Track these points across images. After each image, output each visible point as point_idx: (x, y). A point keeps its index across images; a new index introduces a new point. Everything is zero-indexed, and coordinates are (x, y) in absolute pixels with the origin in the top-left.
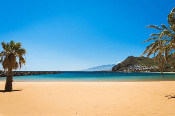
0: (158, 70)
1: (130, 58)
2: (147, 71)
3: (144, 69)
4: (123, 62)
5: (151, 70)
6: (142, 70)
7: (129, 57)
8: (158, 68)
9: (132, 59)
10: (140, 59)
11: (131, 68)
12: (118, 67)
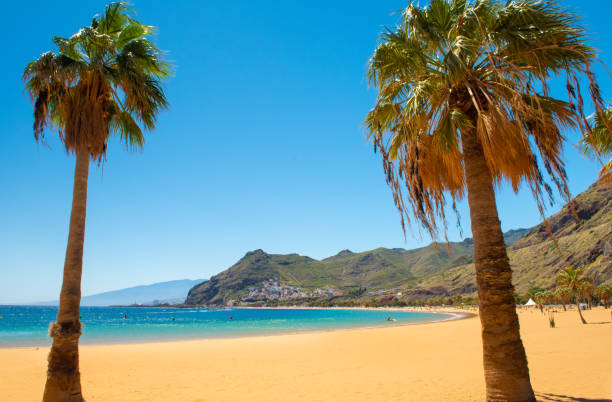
1: (253, 259)
3: (295, 295)
4: (230, 273)
5: (313, 301)
7: (249, 254)
9: (258, 261)
10: (286, 264)
11: (253, 294)
12: (208, 291)
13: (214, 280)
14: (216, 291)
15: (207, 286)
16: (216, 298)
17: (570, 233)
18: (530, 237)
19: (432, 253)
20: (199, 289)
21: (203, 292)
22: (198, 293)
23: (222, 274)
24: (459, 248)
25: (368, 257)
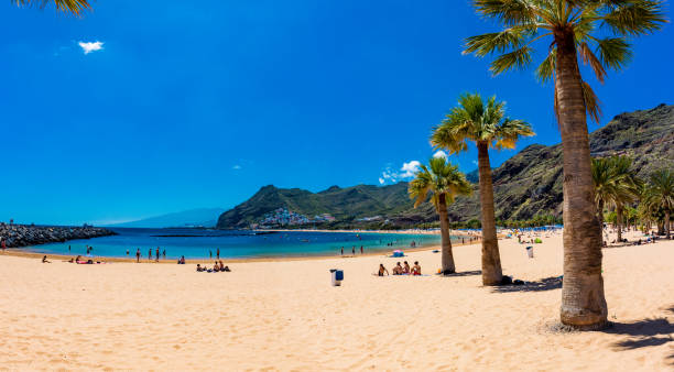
0: (332, 226)
1: (267, 192)
2: (310, 228)
3: (300, 221)
4: (249, 203)
5: (319, 225)
6: (297, 226)
7: (263, 189)
8: (331, 220)
9: (270, 194)
10: (290, 196)
11: (269, 219)
12: (233, 217)
13: (237, 209)
14: (240, 217)
15: (231, 214)
16: (241, 222)
21: (230, 218)
22: (226, 218)
23: (243, 204)
25: (353, 192)
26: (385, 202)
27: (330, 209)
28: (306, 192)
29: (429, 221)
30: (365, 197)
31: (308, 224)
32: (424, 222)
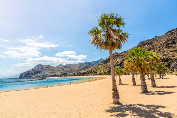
0: (61, 76)
3: (50, 75)
4: (32, 70)
5: (56, 76)
7: (38, 65)
8: (60, 74)
9: (40, 67)
10: (47, 67)
11: (40, 74)
12: (26, 74)
13: (28, 72)
14: (29, 74)
15: (25, 73)
16: (29, 76)
17: (108, 63)
18: (101, 63)
19: (79, 65)
20: (23, 74)
21: (25, 75)
22: (23, 75)
23: (30, 70)
24: (84, 64)
25: (66, 66)
26: (75, 69)
27: (60, 71)
28: (52, 66)
29: (88, 73)
30: (70, 67)
31: (53, 75)
32: (87, 74)
